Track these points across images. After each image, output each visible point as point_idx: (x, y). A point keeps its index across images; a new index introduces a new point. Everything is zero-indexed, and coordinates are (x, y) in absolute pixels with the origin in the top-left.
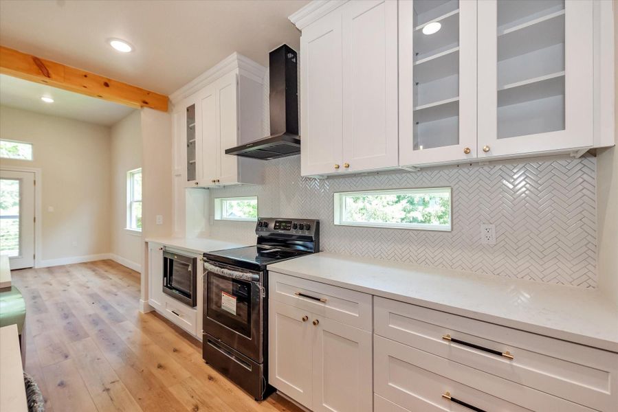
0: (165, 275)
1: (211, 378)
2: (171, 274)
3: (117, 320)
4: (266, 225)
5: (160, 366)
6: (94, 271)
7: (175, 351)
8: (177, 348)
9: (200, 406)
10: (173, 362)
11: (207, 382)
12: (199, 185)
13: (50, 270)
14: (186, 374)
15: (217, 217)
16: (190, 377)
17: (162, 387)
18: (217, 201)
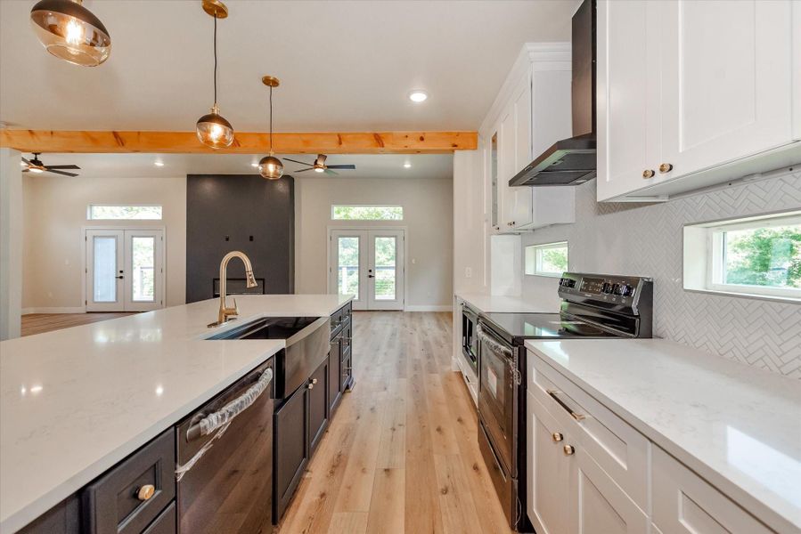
0: (464, 334)
1: (476, 468)
2: (470, 334)
3: (431, 370)
4: (571, 284)
5: (439, 430)
6: (438, 321)
7: (460, 420)
8: (463, 418)
9: (450, 490)
10: (452, 432)
11: (470, 469)
12: (501, 231)
13: (412, 314)
14: (456, 449)
15: (529, 271)
16: (457, 455)
17: (430, 451)
18: (529, 250)
